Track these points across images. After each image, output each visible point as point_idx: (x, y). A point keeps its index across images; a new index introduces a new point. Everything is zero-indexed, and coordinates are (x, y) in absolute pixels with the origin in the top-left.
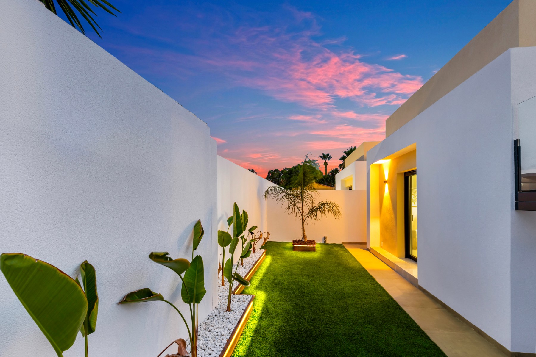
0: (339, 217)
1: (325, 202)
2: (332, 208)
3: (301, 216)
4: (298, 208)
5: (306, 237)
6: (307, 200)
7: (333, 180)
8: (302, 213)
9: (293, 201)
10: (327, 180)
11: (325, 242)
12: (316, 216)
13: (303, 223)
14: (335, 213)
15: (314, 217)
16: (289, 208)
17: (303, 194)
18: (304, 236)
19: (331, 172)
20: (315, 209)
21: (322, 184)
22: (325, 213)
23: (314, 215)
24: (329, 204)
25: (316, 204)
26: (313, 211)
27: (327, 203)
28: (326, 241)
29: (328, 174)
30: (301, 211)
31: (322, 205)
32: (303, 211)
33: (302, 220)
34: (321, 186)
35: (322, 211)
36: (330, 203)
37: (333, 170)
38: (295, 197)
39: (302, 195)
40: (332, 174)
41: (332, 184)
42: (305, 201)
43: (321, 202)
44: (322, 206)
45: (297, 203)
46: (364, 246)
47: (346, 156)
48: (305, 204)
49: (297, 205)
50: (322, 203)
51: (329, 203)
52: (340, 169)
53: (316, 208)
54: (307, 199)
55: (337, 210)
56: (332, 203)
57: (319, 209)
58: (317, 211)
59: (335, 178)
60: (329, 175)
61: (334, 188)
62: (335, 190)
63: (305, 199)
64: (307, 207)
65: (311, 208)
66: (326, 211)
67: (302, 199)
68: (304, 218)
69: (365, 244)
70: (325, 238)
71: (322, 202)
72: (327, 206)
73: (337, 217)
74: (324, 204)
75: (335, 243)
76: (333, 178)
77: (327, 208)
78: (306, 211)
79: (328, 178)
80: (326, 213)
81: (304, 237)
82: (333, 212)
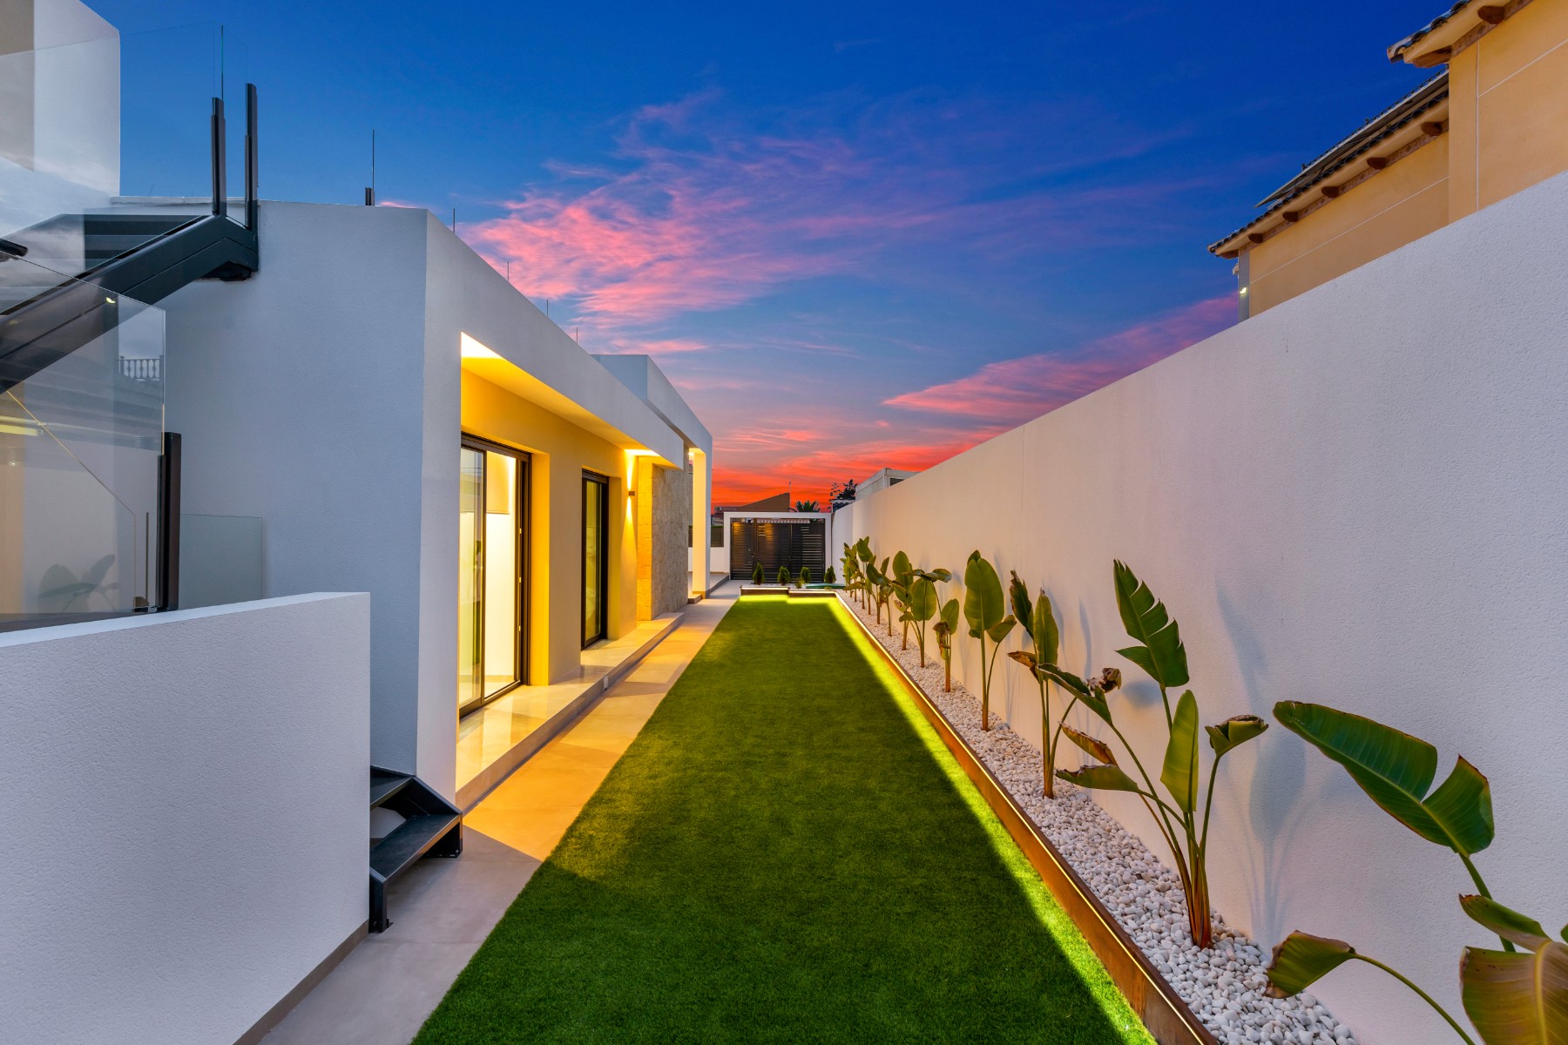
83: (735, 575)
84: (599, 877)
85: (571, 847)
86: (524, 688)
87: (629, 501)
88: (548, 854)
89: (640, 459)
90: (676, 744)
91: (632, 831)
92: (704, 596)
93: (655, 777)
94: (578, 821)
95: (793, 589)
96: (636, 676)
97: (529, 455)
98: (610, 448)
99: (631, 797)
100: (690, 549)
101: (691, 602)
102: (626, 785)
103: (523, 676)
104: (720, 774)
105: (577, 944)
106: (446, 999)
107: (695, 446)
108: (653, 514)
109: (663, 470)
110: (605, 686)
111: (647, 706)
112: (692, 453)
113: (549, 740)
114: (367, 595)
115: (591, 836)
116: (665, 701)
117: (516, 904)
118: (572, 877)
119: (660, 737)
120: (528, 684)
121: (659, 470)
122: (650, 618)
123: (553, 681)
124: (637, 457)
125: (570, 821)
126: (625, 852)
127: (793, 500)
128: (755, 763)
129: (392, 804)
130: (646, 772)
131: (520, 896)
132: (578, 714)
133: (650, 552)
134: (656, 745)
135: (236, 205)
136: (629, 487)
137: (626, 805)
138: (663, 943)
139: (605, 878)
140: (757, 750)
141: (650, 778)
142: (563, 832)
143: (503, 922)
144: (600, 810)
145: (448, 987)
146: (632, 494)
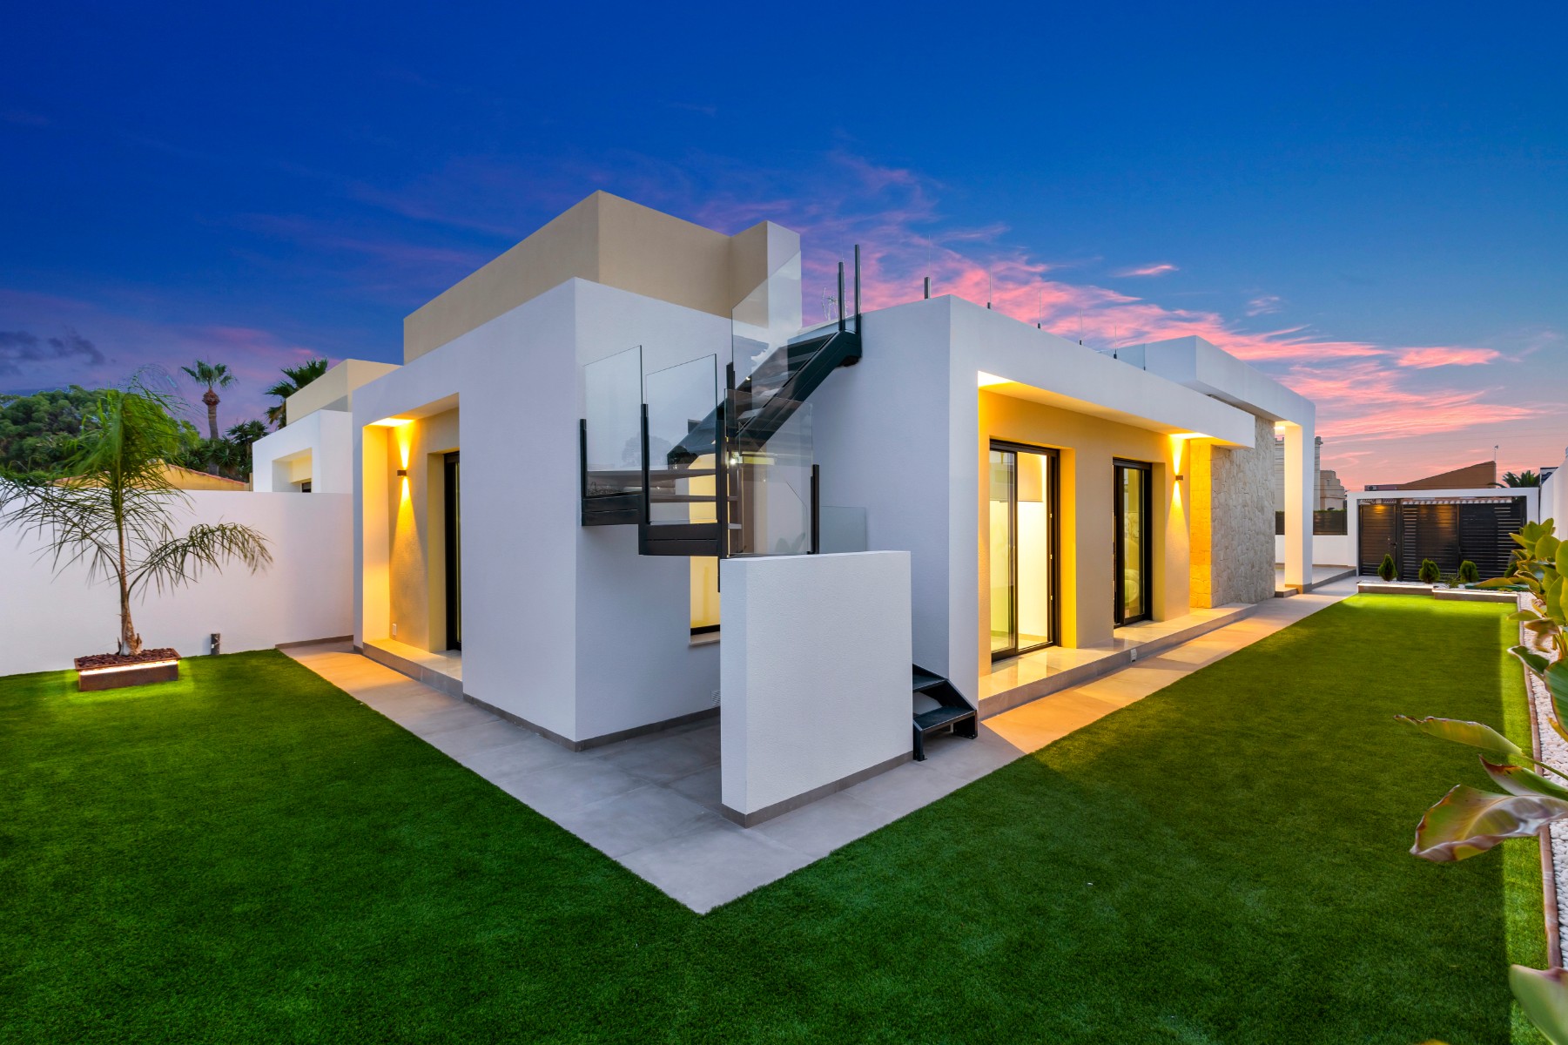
0: (263, 568)
1: (214, 525)
2: (240, 545)
3: (113, 572)
4: (99, 548)
5: (138, 641)
6: (140, 522)
7: (242, 460)
8: (118, 563)
9: (75, 525)
10: (216, 457)
11: (212, 650)
12: (181, 572)
13: (125, 596)
14: (250, 557)
15: (173, 573)
16: (57, 548)
17: (123, 501)
18: (129, 637)
19: (234, 432)
20: (177, 548)
21: (197, 469)
22: (214, 561)
23: (172, 567)
24: (231, 531)
25: (181, 533)
26: (167, 556)
27: (222, 529)
28: (217, 647)
29: (220, 437)
30: (116, 556)
31: (204, 534)
32: (122, 557)
33: (118, 584)
34: (193, 477)
35: (204, 555)
36: (235, 528)
37: (243, 426)
38: (85, 509)
39: (116, 504)
40: (240, 437)
41: (239, 473)
42: (134, 522)
43: (202, 525)
44: (201, 540)
45: (94, 531)
46: (347, 644)
47: (295, 386)
48: (129, 533)
49: (94, 536)
50: (202, 530)
51: (231, 527)
52: (271, 422)
53: (178, 544)
54: (137, 517)
55: (257, 548)
56: (240, 529)
57: (191, 549)
58: (183, 556)
59: (251, 453)
60: (227, 440)
61: (246, 485)
62: (251, 489)
63: (129, 517)
64: (141, 542)
65: (159, 546)
66: (220, 552)
67: (119, 519)
68: (129, 580)
69: (350, 638)
70: (214, 639)
71: (205, 526)
72: (223, 538)
73: (259, 569)
74: (212, 532)
75: (252, 650)
76: (245, 451)
77: (222, 545)
78: (138, 554)
79: (221, 450)
80: (217, 559)
81: (128, 642)
82: (245, 556)
83: (1364, 570)
84: (1063, 772)
85: (1051, 752)
86: (1055, 648)
87: (1177, 485)
88: (1033, 750)
89: (1192, 442)
90: (1178, 709)
91: (1103, 754)
92: (1301, 590)
93: (1143, 727)
94: (1064, 739)
95: (1443, 589)
96: (1170, 655)
97: (1058, 452)
98: (1152, 435)
99: (1114, 735)
100: (1277, 537)
101: (1279, 595)
102: (1115, 726)
103: (1055, 638)
104: (1207, 737)
105: (1032, 799)
106: (945, 797)
107: (1281, 419)
108: (1213, 499)
109: (1230, 451)
110: (1133, 658)
111: (1167, 678)
112: (1280, 428)
113: (1065, 688)
114: (907, 554)
115: (1069, 749)
116: (1188, 677)
117: (1000, 769)
118: (1044, 767)
119: (1166, 702)
120: (1060, 645)
121: (1222, 453)
122: (1210, 606)
123: (1082, 645)
124: (1188, 441)
125: (1057, 737)
126: (1090, 763)
127: (1500, 474)
128: (1253, 736)
129: (929, 692)
130: (1137, 722)
131: (1005, 766)
132: (1098, 675)
133: (1209, 537)
134: (1160, 705)
135: (850, 319)
136: (1177, 471)
137: (1107, 739)
138: (1092, 815)
139: (1068, 773)
140: (1262, 727)
141: (1138, 727)
142: (1049, 742)
143: (989, 775)
144: (1085, 737)
145: (948, 793)
146: (1179, 478)
